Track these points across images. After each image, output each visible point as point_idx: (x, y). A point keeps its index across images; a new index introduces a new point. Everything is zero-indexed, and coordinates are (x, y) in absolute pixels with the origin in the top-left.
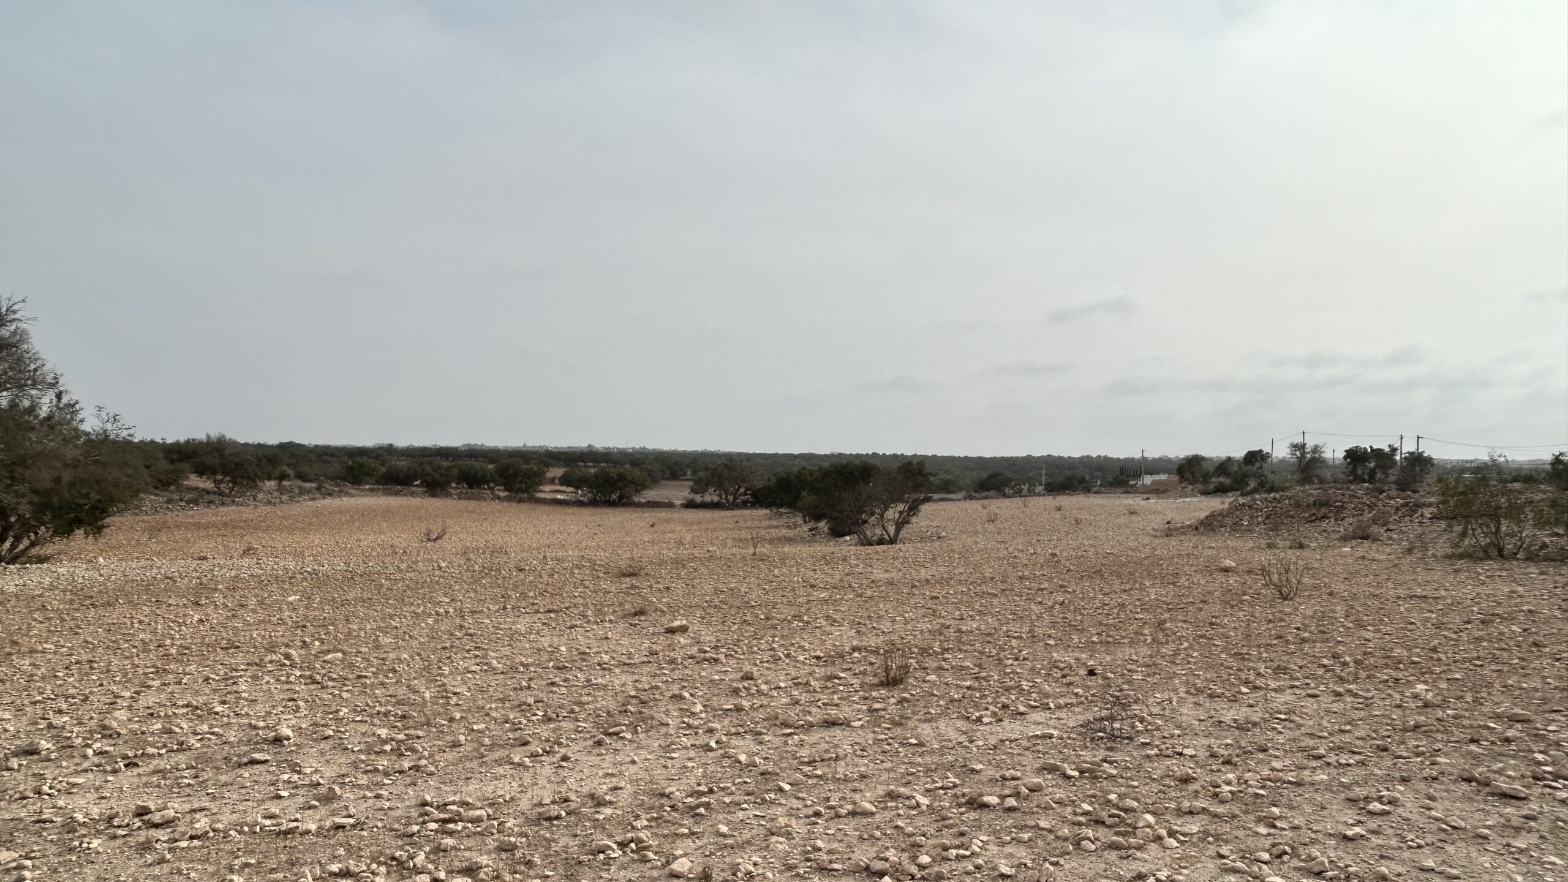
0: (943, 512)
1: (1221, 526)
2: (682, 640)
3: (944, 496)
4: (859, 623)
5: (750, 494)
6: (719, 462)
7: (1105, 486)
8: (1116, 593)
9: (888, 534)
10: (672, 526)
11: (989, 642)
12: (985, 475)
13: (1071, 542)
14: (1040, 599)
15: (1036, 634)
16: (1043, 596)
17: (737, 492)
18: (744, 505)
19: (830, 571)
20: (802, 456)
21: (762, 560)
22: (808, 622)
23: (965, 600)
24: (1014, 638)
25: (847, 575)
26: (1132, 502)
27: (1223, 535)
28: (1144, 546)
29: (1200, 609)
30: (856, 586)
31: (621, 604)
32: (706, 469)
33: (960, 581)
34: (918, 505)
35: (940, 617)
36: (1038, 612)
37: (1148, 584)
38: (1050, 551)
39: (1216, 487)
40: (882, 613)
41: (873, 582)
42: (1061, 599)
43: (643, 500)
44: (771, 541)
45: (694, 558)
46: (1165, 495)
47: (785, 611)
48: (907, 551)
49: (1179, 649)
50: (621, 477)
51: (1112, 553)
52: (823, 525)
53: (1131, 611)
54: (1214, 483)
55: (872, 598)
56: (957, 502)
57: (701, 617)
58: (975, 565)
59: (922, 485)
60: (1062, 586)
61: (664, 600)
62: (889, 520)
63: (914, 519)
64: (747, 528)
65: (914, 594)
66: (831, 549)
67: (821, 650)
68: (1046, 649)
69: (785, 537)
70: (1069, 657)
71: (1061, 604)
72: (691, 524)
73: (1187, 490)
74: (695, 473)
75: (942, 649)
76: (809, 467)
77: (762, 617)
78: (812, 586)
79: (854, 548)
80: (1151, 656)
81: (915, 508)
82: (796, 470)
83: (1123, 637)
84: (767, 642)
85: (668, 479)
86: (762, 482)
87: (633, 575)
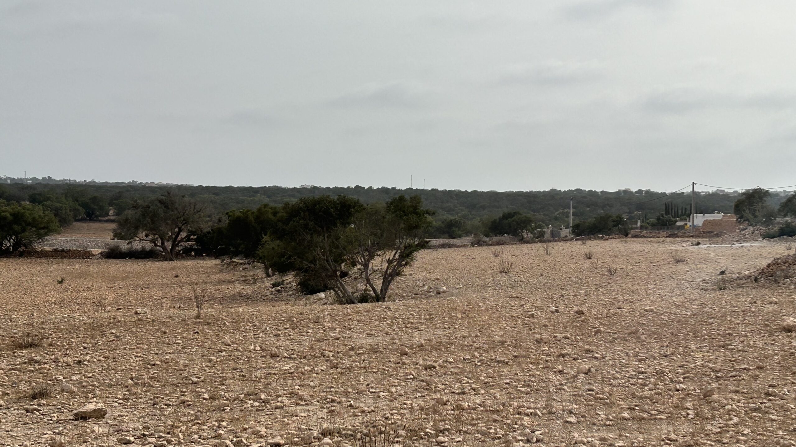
0: (444, 262)
1: (787, 277)
2: (96, 428)
3: (447, 241)
4: (333, 401)
5: (195, 240)
6: (153, 197)
7: (646, 228)
8: (655, 359)
9: (374, 290)
10: (88, 282)
11: (495, 421)
12: (497, 214)
13: (602, 297)
14: (560, 367)
15: (554, 410)
16: (564, 363)
17: (177, 237)
18: (187, 254)
19: (297, 337)
20: (264, 190)
21: (209, 324)
22: (266, 402)
23: (468, 370)
24: (527, 415)
25: (318, 341)
26: (679, 248)
27: (788, 288)
28: (692, 301)
29: (756, 377)
30: (331, 354)
31: (14, 385)
32: (135, 207)
33: (463, 346)
34: (411, 252)
35: (436, 392)
36: (557, 383)
37: (693, 347)
38: (575, 308)
39: (781, 229)
40: (363, 387)
41: (352, 349)
42: (587, 367)
43: (48, 249)
44: (223, 300)
45: (117, 323)
46: (720, 239)
47: (237, 388)
48: (397, 310)
49: (727, 425)
50: (17, 217)
51: (652, 311)
52: (290, 279)
53: (672, 381)
54: (779, 223)
55: (350, 369)
56: (463, 249)
57: (123, 399)
58: (482, 327)
59: (417, 227)
60: (588, 351)
61: (74, 378)
62: (374, 271)
63: (407, 270)
64: (191, 284)
65: (404, 364)
66: (300, 309)
67: (282, 436)
68: (567, 428)
69: (241, 295)
70: (592, 437)
71: (586, 374)
72: (114, 279)
73: (746, 232)
74: (120, 211)
75: (435, 430)
76: (272, 205)
77: (206, 396)
78: (273, 356)
79: (329, 307)
80: (693, 435)
81: (408, 256)
82: (255, 208)
83: (660, 412)
84: (211, 428)
85: (82, 220)
86: (210, 224)
87: (31, 345)
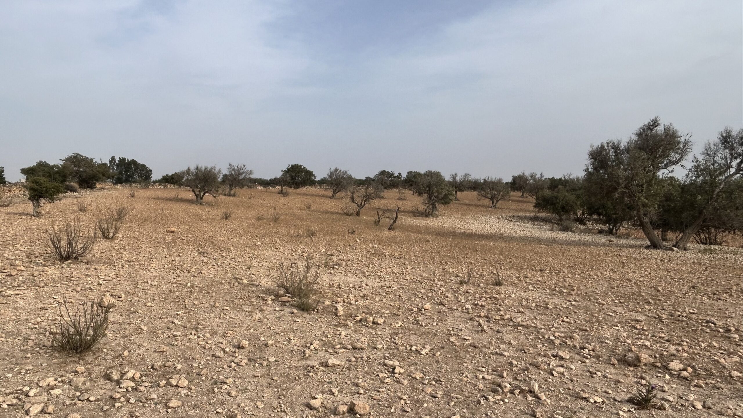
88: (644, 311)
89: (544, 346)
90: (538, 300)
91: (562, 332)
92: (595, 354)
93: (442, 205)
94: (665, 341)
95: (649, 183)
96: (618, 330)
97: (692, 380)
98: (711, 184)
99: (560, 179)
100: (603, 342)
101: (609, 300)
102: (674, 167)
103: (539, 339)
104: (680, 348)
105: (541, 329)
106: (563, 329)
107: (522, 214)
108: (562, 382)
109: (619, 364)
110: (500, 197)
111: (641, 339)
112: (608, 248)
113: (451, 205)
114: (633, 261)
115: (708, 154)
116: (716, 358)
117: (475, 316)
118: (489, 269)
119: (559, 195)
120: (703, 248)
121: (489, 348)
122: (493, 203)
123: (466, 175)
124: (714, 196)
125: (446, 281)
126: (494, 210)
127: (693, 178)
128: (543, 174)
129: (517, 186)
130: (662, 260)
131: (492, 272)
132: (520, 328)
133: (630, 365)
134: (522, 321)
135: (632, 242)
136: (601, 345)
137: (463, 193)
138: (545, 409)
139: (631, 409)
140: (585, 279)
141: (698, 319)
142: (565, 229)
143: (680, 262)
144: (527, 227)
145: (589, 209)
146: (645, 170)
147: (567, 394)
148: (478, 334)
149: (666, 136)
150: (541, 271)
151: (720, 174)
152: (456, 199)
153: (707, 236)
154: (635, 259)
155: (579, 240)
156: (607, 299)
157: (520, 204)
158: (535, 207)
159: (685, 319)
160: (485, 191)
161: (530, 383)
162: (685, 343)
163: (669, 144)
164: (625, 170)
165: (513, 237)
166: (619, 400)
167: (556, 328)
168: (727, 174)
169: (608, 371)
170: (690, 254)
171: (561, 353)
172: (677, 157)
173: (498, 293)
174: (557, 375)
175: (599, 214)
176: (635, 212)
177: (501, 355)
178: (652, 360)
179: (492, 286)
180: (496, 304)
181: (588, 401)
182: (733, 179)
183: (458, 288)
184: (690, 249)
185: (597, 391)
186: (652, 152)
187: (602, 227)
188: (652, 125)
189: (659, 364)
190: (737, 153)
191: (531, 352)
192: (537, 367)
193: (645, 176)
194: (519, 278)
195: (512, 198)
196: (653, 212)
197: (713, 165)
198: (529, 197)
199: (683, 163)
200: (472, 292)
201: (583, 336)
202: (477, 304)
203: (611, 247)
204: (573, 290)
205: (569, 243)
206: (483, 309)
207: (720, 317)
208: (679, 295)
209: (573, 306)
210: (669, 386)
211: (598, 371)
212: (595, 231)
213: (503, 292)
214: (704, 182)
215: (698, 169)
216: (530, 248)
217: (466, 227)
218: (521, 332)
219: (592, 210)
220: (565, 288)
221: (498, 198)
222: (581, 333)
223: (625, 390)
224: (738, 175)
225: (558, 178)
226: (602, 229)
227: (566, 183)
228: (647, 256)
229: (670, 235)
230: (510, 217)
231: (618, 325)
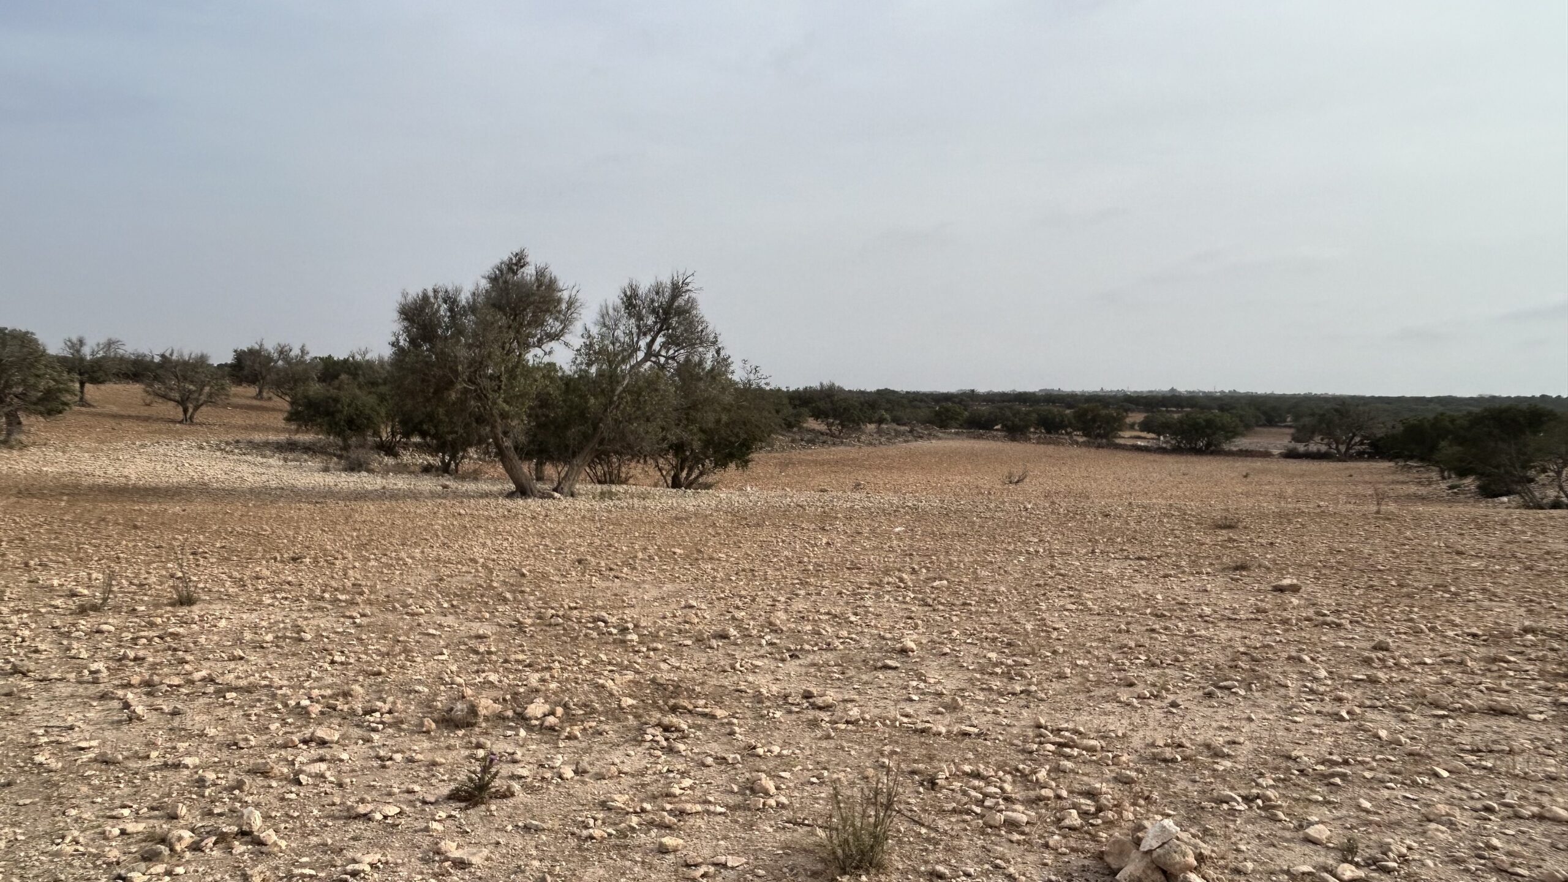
2: (1293, 600)
4: (1531, 601)
5: (1369, 444)
10: (1270, 477)
17: (1351, 441)
18: (1360, 456)
19: (1483, 537)
21: (1389, 519)
22: (1456, 594)
25: (1508, 542)
30: (1523, 556)
31: (1218, 558)
32: (1312, 415)
41: (1548, 553)
43: (1235, 449)
44: (1399, 499)
45: (1300, 513)
47: (1424, 579)
50: (1209, 423)
52: (1469, 482)
55: (1547, 572)
57: (1314, 578)
61: (1268, 556)
64: (1365, 482)
66: (1483, 511)
67: (1478, 627)
69: (1415, 495)
72: (1293, 476)
74: (1297, 418)
76: (1449, 413)
77: (1394, 583)
78: (1459, 553)
79: (1516, 511)
82: (1430, 416)
84: (1402, 612)
85: (1264, 426)
86: (1384, 430)
87: (1230, 527)
88: (495, 616)
89: (284, 723)
90: (282, 625)
91: (329, 686)
92: (394, 718)
93: (41, 419)
94: (525, 666)
95: (512, 374)
96: (443, 662)
97: (563, 729)
98: (611, 377)
99: (346, 361)
100: (410, 692)
101: (430, 604)
102: (553, 344)
103: (276, 710)
104: (547, 676)
105: (281, 688)
106: (330, 680)
107: (258, 437)
108: (318, 794)
109: (438, 727)
110: (203, 398)
111: (484, 671)
112: (439, 501)
113: (68, 416)
114: (483, 522)
115: (605, 325)
116: (601, 681)
117: (117, 687)
118: (167, 569)
119: (342, 393)
120: (599, 490)
121: (148, 757)
122: (185, 411)
123: (110, 344)
124: (615, 398)
125: (37, 612)
126: (187, 428)
127: (583, 367)
128: (307, 348)
129: (246, 372)
130: (534, 518)
131: (172, 576)
132: (230, 695)
133: (458, 727)
134: (238, 677)
135: (484, 487)
136: (407, 698)
137: (102, 387)
138: (273, 863)
139: (453, 813)
140: (389, 566)
141: (581, 617)
142: (354, 467)
143: (562, 518)
144: (270, 466)
145: (403, 423)
146: (503, 349)
147: (328, 817)
148: (118, 729)
149: (539, 287)
150: (294, 559)
151: (624, 361)
152: (83, 402)
153: (606, 469)
154: (488, 519)
155: (384, 488)
156: (428, 603)
157: (254, 414)
158: (288, 420)
159: (561, 621)
160: (164, 383)
161: (242, 815)
162: (557, 664)
163: (544, 302)
164: (469, 346)
165: (234, 490)
166: (433, 799)
167: (317, 679)
168: (633, 362)
169: (416, 748)
170: (581, 504)
171: (321, 733)
172: (558, 326)
173: (183, 622)
174: (311, 781)
175: (423, 434)
176: (488, 429)
177: (177, 766)
178: (498, 707)
179: (169, 608)
180: (175, 650)
181: (370, 819)
182: (642, 370)
183: (73, 625)
184: (579, 494)
185: (390, 794)
186: (516, 315)
187: (430, 459)
188: (516, 264)
189: (510, 713)
190: (646, 325)
191: (253, 743)
192: (265, 774)
193: (503, 360)
194: (241, 583)
195: (235, 400)
196: (519, 427)
197: (613, 344)
198: (276, 398)
199: (567, 337)
200: (112, 629)
201: (371, 686)
202: (125, 657)
203: (445, 498)
204: (361, 593)
205: (361, 496)
206: (140, 666)
207: (614, 607)
208: (557, 578)
209: (359, 626)
210: (524, 749)
211: (397, 752)
212: (417, 469)
213: (197, 617)
214: (600, 374)
215: (591, 351)
216: (274, 511)
217: (111, 470)
218: (232, 704)
219: (409, 426)
220: (344, 590)
221: (197, 400)
222: (368, 682)
223: (445, 778)
224: (649, 364)
225: (341, 358)
226: (429, 464)
227: (356, 369)
228: (509, 511)
229: (549, 470)
230: (227, 443)
231: (445, 651)
